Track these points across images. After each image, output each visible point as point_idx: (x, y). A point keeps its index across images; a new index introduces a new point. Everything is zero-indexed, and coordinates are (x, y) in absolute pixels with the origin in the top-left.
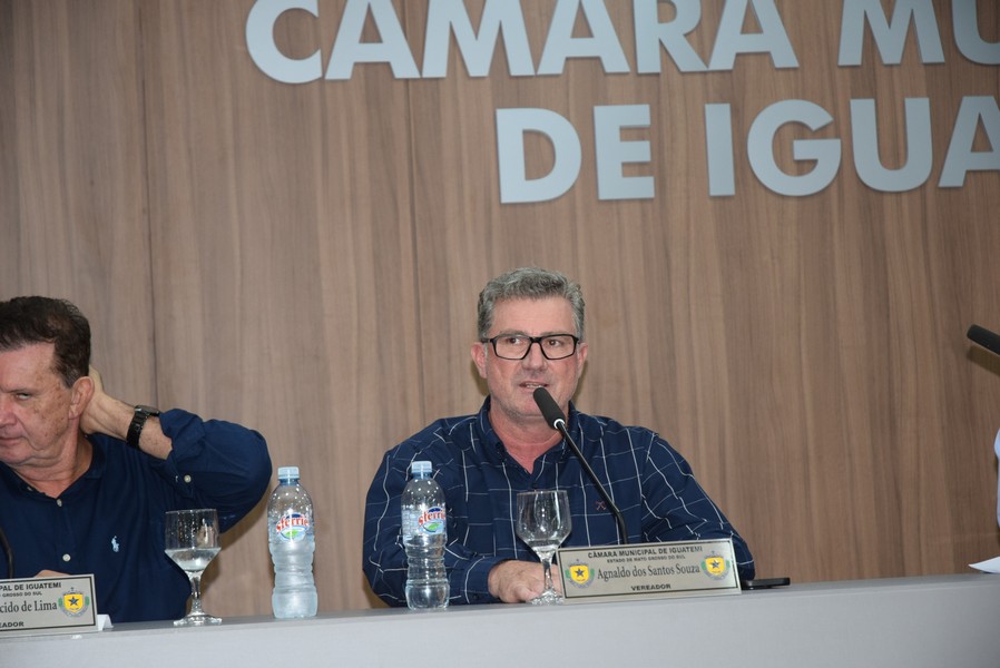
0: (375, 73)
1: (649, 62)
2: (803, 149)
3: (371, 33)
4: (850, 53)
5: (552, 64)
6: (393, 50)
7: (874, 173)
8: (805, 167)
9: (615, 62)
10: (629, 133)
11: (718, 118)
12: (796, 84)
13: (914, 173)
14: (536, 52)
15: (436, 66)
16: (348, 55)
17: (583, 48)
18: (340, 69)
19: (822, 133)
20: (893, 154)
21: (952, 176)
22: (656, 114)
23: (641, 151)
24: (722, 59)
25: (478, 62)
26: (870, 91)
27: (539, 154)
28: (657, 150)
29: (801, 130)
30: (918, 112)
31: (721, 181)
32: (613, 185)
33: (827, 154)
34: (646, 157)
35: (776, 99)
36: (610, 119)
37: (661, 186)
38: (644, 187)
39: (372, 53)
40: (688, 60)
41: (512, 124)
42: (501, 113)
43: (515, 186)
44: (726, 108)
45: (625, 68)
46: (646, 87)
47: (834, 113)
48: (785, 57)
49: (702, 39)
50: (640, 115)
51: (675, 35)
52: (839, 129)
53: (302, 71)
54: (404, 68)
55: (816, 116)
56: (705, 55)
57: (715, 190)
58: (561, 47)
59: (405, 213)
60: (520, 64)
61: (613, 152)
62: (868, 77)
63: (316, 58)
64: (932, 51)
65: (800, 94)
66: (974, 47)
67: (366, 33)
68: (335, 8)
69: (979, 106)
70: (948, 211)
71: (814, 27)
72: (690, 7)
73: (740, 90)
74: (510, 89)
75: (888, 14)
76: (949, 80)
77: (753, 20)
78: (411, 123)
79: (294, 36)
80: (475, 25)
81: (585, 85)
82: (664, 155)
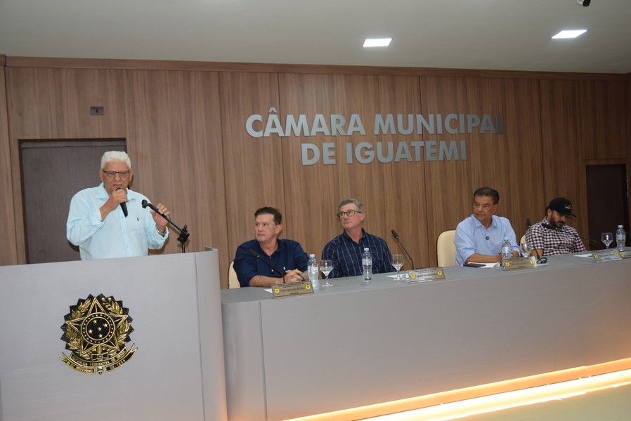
0: (275, 135)
1: (334, 133)
2: (367, 153)
3: (274, 126)
4: (377, 132)
5: (313, 133)
6: (279, 130)
7: (381, 159)
8: (367, 157)
9: (327, 133)
10: (330, 149)
11: (349, 146)
12: (365, 138)
13: (389, 159)
14: (310, 130)
15: (288, 133)
16: (269, 130)
17: (320, 130)
18: (267, 134)
19: (370, 150)
20: (385, 154)
21: (397, 159)
22: (336, 144)
23: (332, 153)
24: (350, 133)
25: (297, 133)
26: (381, 141)
27: (311, 153)
28: (336, 153)
29: (366, 149)
30: (390, 145)
31: (350, 160)
32: (327, 161)
33: (372, 154)
34: (333, 155)
35: (360, 142)
36: (326, 146)
37: (337, 161)
38: (333, 161)
39: (274, 130)
40: (342, 133)
41: (305, 147)
42: (303, 145)
43: (306, 161)
44: (350, 144)
45: (329, 134)
46: (333, 139)
47: (373, 145)
48: (363, 132)
49: (347, 128)
50: (332, 145)
51: (339, 127)
52: (374, 149)
53: (259, 134)
54: (281, 134)
55: (369, 146)
56: (346, 132)
57: (348, 162)
58: (315, 129)
59: (281, 168)
60: (307, 133)
61: (327, 153)
62: (380, 137)
63: (262, 131)
64: (393, 132)
65: (366, 141)
66: (402, 130)
67: (273, 126)
68: (266, 120)
69: (402, 144)
70: (396, 167)
71: (369, 126)
72: (343, 121)
73: (353, 139)
74: (304, 139)
75: (384, 123)
76: (397, 138)
77: (356, 124)
78: (282, 147)
79: (257, 126)
80: (296, 124)
81: (321, 138)
82: (337, 154)
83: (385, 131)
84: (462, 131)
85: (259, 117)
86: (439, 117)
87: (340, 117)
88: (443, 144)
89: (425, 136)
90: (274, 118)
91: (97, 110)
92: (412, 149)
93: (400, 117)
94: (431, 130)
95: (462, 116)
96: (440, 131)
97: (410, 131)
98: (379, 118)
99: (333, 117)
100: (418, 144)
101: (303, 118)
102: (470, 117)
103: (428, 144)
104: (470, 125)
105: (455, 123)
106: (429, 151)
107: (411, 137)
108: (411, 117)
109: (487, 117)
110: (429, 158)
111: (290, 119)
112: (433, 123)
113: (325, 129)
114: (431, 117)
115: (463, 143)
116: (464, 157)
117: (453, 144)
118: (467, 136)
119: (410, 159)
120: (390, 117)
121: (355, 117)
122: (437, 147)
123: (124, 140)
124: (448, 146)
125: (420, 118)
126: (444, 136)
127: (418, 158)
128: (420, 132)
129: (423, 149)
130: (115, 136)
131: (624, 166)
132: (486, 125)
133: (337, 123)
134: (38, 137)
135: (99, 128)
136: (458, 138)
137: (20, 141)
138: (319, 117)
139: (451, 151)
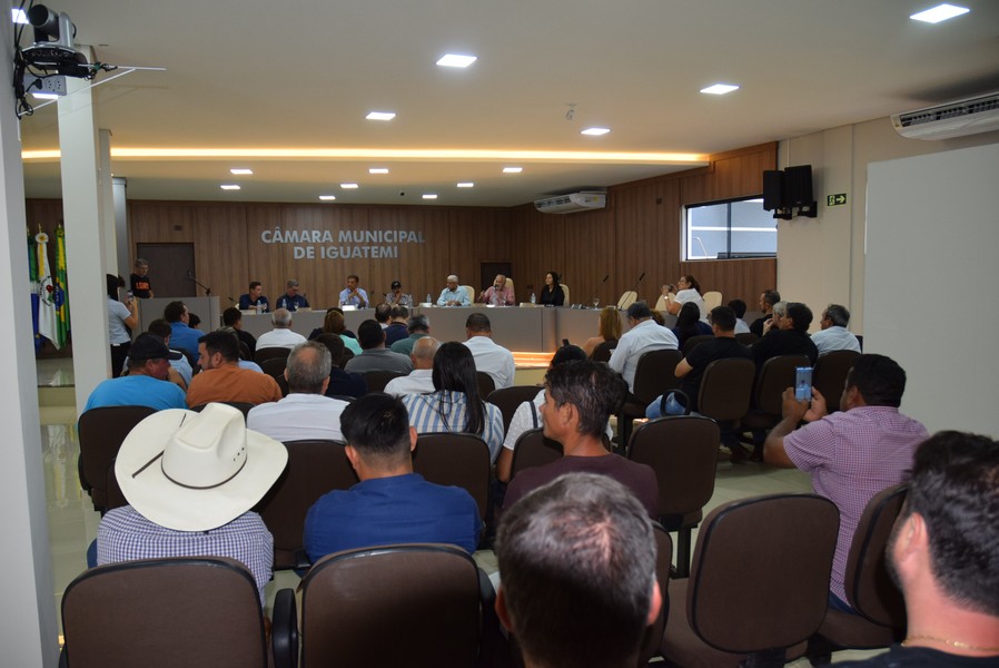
0: (278, 242)
1: (314, 241)
2: (334, 253)
4: (340, 241)
5: (301, 241)
6: (281, 239)
7: (343, 256)
8: (334, 255)
9: (309, 241)
10: (311, 250)
11: (323, 248)
12: (333, 244)
13: (348, 256)
14: (300, 239)
15: (286, 241)
16: (275, 239)
17: (305, 239)
18: (274, 241)
20: (345, 253)
21: (353, 257)
22: (315, 247)
24: (324, 241)
25: (292, 240)
27: (299, 252)
29: (333, 250)
30: (349, 248)
31: (323, 257)
32: (309, 257)
33: (337, 253)
34: (313, 253)
35: (330, 246)
36: (308, 248)
37: (315, 257)
38: (313, 257)
39: (278, 239)
40: (319, 241)
41: (296, 249)
42: (295, 247)
43: (296, 257)
45: (311, 242)
46: (315, 244)
48: (332, 241)
49: (321, 238)
50: (313, 248)
51: (317, 238)
52: (338, 250)
53: (269, 241)
54: (282, 242)
55: (335, 249)
56: (321, 241)
58: (303, 239)
59: (282, 261)
60: (297, 241)
61: (309, 253)
62: (342, 244)
63: (271, 240)
64: (351, 241)
66: (356, 240)
67: (277, 237)
68: (273, 233)
69: (356, 248)
70: (351, 260)
71: (335, 237)
73: (326, 245)
74: (296, 244)
75: (344, 236)
76: (353, 245)
77: (328, 236)
78: (283, 249)
79: (268, 237)
80: (291, 236)
81: (305, 244)
82: (316, 253)
83: (345, 240)
84: (396, 241)
85: (269, 232)
86: (380, 232)
87: (318, 233)
88: (382, 248)
89: (371, 243)
90: (278, 232)
91: (178, 228)
92: (362, 251)
93: (355, 232)
94: (375, 240)
95: (395, 232)
96: (381, 241)
97: (361, 240)
98: (342, 233)
99: (314, 232)
100: (366, 248)
101: (295, 233)
102: (401, 233)
103: (373, 248)
104: (401, 237)
105: (390, 236)
106: (373, 252)
107: (362, 244)
108: (362, 232)
109: (412, 233)
110: (373, 256)
111: (287, 233)
112: (376, 236)
113: (308, 239)
114: (375, 232)
115: (396, 248)
116: (396, 256)
117: (389, 248)
118: (398, 244)
119: (361, 256)
120: (349, 233)
121: (327, 232)
122: (379, 250)
123: (193, 244)
124: (386, 249)
125: (368, 233)
126: (384, 244)
127: (366, 256)
128: (368, 240)
129: (370, 251)
130: (188, 241)
131: (509, 264)
132: (412, 237)
133: (316, 235)
134: (147, 241)
135: (179, 238)
136: (392, 245)
137: (138, 244)
138: (305, 232)
139: (388, 252)
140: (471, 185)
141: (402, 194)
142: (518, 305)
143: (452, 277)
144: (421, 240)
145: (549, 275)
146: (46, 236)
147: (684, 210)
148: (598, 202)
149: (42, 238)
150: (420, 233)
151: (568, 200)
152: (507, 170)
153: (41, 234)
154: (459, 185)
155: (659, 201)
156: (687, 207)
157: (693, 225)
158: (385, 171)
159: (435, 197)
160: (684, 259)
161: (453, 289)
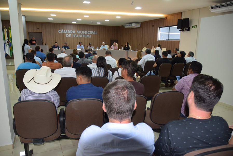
0: (62, 33)
4: (77, 33)
6: (63, 32)
7: (78, 37)
11: (73, 35)
12: (75, 34)
16: (61, 32)
20: (78, 36)
30: (79, 35)
31: (73, 37)
32: (70, 37)
33: (76, 36)
36: (70, 35)
41: (67, 35)
43: (67, 37)
46: (71, 34)
49: (73, 32)
52: (77, 35)
53: (60, 33)
58: (68, 32)
59: (63, 38)
60: (67, 33)
61: (70, 36)
62: (78, 34)
67: (62, 32)
68: (61, 31)
69: (81, 35)
70: (80, 38)
71: (76, 32)
72: (72, 31)
73: (74, 34)
76: (80, 34)
77: (74, 32)
79: (60, 31)
80: (65, 32)
81: (69, 34)
82: (71, 36)
83: (78, 33)
85: (60, 30)
86: (87, 31)
88: (87, 35)
89: (84, 34)
90: (62, 31)
91: (38, 29)
92: (82, 36)
93: (81, 31)
94: (85, 33)
96: (87, 33)
97: (82, 33)
98: (77, 31)
99: (71, 31)
100: (83, 35)
101: (66, 31)
102: (92, 32)
103: (85, 35)
104: (92, 33)
105: (89, 32)
106: (85, 36)
107: (82, 34)
108: (82, 31)
109: (94, 32)
110: (85, 37)
111: (65, 31)
113: (69, 32)
114: (86, 31)
115: (90, 35)
116: (90, 37)
117: (89, 35)
118: (91, 34)
119: (82, 37)
120: (79, 31)
121: (74, 31)
122: (86, 36)
123: (42, 33)
125: (84, 31)
126: (88, 34)
127: (83, 37)
128: (84, 33)
129: (84, 36)
130: (41, 32)
131: (117, 40)
132: (94, 33)
133: (71, 32)
134: (31, 31)
135: (38, 31)
136: (90, 34)
137: (29, 32)
138: (69, 31)
139: (88, 36)
140: (108, 20)
141: (92, 22)
142: (119, 50)
143: (103, 43)
144: (96, 34)
145: (126, 43)
146: (6, 29)
147: (159, 28)
148: (139, 26)
149: (5, 30)
150: (96, 32)
151: (131, 25)
152: (117, 17)
153: (5, 29)
154: (106, 20)
155: (153, 26)
156: (160, 28)
157: (161, 32)
158: (88, 16)
159: (100, 23)
160: (158, 40)
161: (104, 46)
